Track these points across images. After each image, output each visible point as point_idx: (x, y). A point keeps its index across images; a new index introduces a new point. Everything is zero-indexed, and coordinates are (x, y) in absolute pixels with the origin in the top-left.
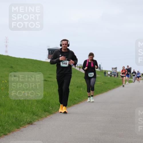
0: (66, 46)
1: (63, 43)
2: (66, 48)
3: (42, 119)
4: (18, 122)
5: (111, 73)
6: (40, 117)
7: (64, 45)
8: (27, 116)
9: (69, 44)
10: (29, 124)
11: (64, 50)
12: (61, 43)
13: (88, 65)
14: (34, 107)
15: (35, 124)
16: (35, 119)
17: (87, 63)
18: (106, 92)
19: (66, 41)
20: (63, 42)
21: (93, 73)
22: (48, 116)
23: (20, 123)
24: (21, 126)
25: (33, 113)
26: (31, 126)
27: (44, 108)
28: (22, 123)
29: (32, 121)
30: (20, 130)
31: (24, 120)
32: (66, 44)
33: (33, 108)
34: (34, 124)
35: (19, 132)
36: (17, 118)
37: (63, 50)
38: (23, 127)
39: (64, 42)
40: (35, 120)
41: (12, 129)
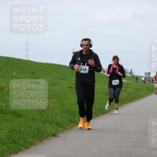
0: (87, 47)
1: (83, 44)
2: (87, 50)
3: (67, 130)
4: (41, 135)
5: (145, 79)
6: (65, 128)
7: (85, 46)
8: (51, 127)
9: (91, 44)
10: (53, 136)
11: (86, 52)
12: (82, 43)
13: (113, 70)
14: (58, 117)
15: (60, 136)
16: (59, 130)
17: (112, 68)
18: (138, 99)
19: (88, 41)
20: (84, 41)
21: (118, 81)
22: (74, 128)
23: (43, 135)
24: (44, 139)
25: (58, 124)
26: (55, 138)
27: (69, 118)
28: (45, 135)
29: (56, 132)
30: (43, 143)
31: (47, 132)
32: (87, 45)
33: (57, 119)
34: (58, 136)
35: (42, 145)
36: (39, 130)
37: (84, 53)
38: (46, 139)
39: (85, 43)
40: (59, 132)
41: (34, 142)
